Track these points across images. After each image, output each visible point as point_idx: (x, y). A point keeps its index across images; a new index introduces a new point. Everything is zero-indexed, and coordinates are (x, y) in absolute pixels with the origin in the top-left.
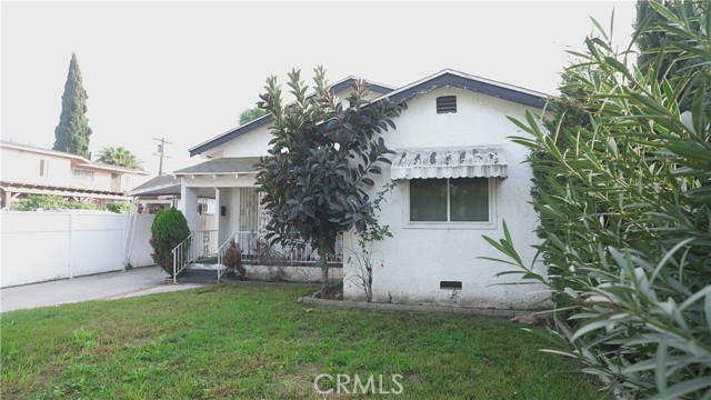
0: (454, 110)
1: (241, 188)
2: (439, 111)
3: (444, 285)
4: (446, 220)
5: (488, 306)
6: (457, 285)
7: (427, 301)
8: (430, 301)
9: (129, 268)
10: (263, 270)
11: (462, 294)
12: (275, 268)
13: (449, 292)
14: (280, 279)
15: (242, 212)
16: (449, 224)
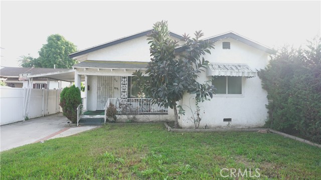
0: (229, 48)
1: (98, 76)
2: (223, 48)
3: (225, 120)
4: (225, 93)
5: (241, 127)
6: (229, 120)
7: (218, 127)
8: (219, 127)
9: (27, 119)
10: (125, 117)
11: (232, 123)
12: (131, 116)
13: (227, 123)
14: (133, 122)
15: (99, 89)
16: (227, 95)
